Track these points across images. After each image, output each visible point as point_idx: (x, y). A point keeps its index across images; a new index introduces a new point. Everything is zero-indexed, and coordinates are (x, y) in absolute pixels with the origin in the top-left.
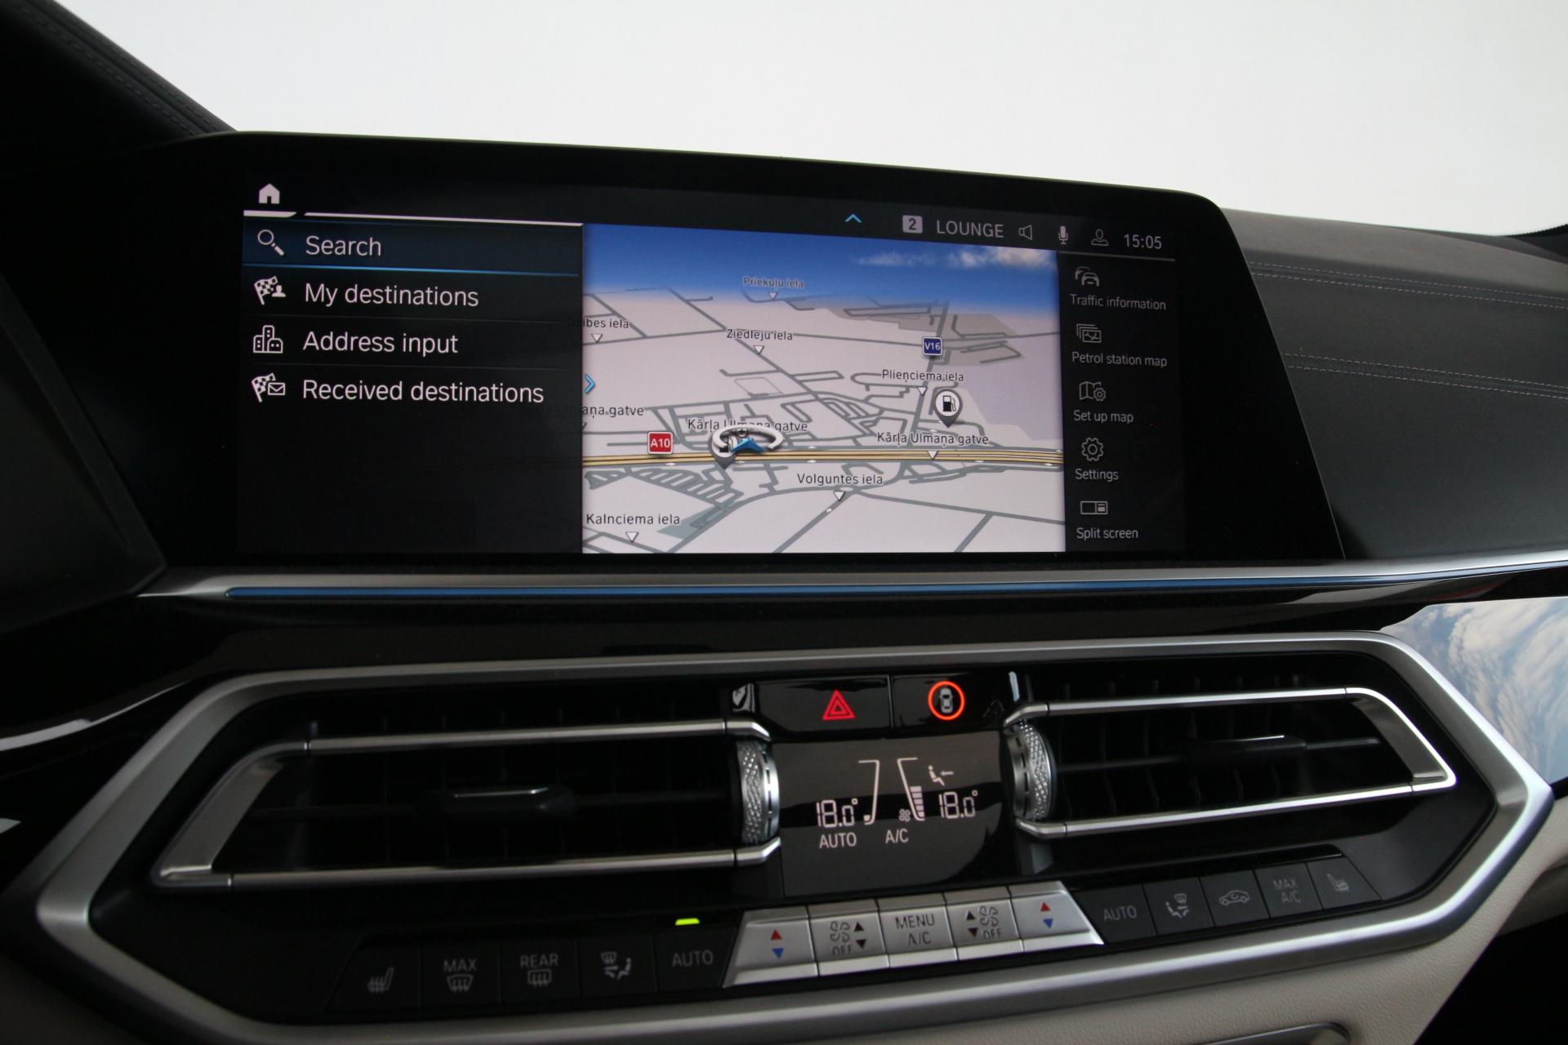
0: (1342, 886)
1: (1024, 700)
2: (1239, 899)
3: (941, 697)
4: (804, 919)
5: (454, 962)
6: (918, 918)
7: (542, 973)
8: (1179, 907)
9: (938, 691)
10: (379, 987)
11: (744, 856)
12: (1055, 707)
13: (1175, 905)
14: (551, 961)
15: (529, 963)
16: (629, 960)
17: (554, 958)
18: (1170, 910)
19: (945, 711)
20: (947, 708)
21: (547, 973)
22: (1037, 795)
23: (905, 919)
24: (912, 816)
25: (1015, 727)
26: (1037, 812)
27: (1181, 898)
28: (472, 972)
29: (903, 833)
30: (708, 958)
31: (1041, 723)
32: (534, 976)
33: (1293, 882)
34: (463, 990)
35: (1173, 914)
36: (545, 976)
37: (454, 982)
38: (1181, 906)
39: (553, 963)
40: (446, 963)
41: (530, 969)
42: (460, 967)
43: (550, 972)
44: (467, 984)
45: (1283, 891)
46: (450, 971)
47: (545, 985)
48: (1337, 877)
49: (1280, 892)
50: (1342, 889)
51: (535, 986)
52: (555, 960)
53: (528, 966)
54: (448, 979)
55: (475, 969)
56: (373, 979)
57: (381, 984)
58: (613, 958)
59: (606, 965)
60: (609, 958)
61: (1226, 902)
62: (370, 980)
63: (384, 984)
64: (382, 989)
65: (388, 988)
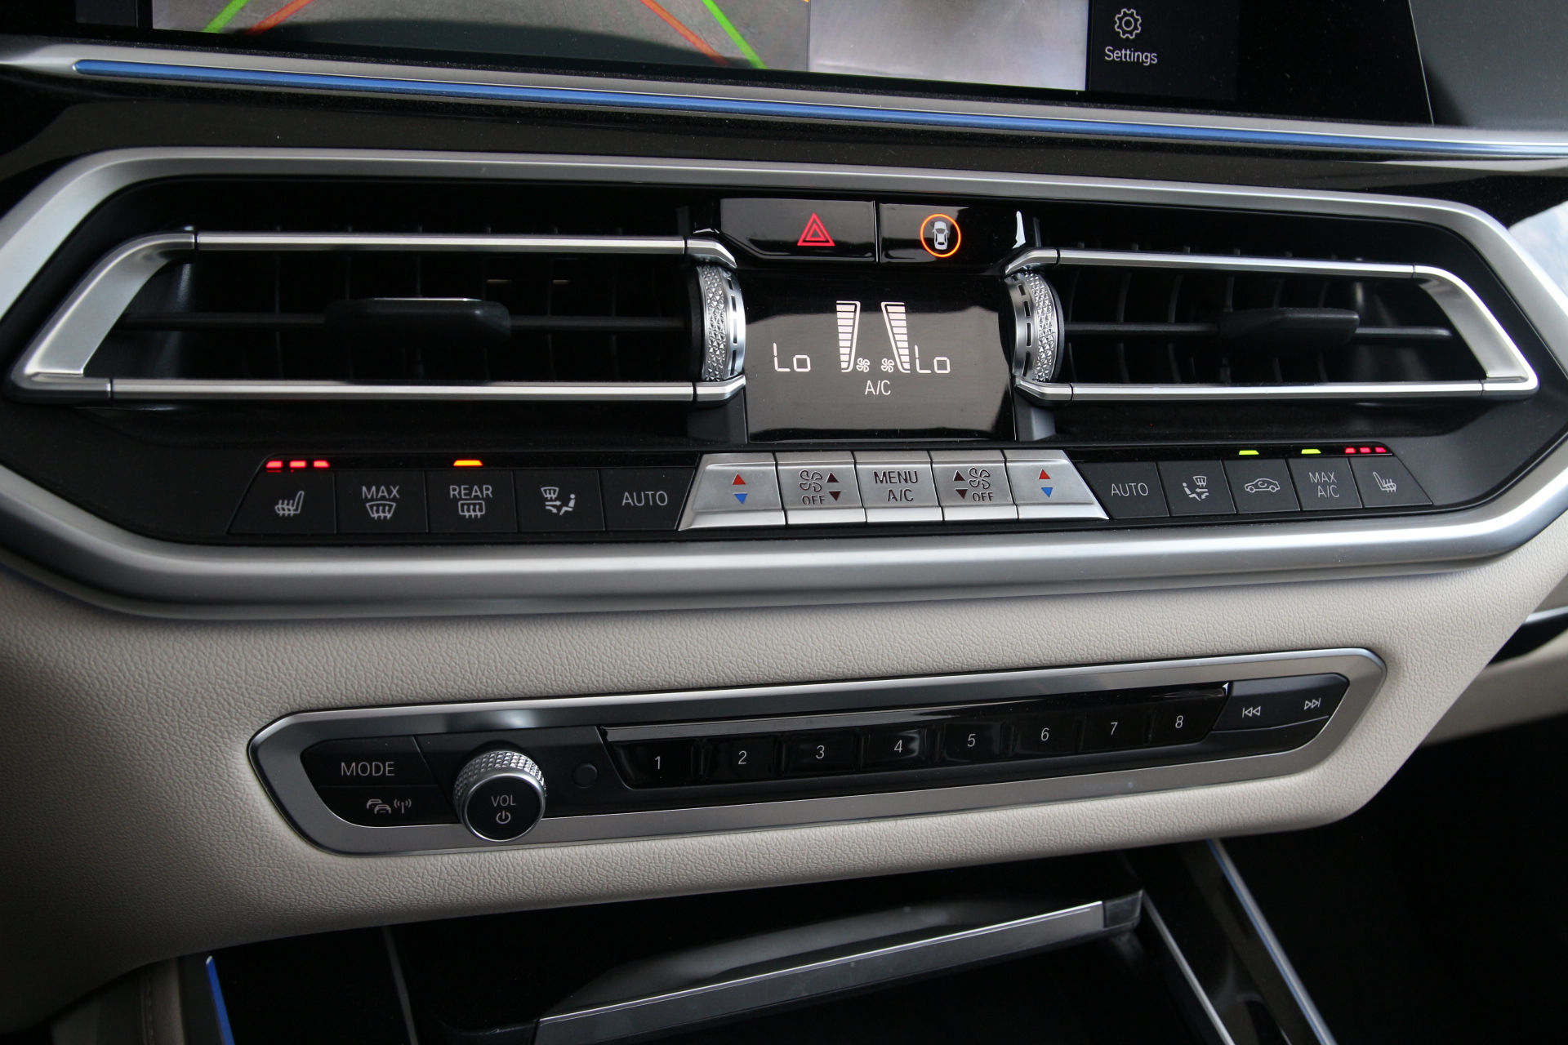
0: (1389, 486)
1: (1030, 245)
2: (1267, 487)
3: (934, 231)
4: (772, 465)
5: (374, 488)
6: (899, 474)
7: (475, 505)
8: (1198, 488)
9: (932, 223)
10: (289, 510)
11: (703, 390)
12: (1066, 254)
13: (1193, 487)
14: (485, 492)
15: (460, 493)
16: (573, 496)
17: (487, 489)
18: (1188, 492)
19: (938, 247)
20: (940, 244)
21: (480, 505)
22: (1041, 349)
23: (884, 474)
24: (895, 366)
25: (1019, 275)
26: (1040, 371)
27: (1201, 481)
28: (394, 499)
29: (885, 383)
30: (662, 498)
31: (1049, 273)
32: (466, 507)
33: (1332, 476)
34: (385, 517)
35: (1191, 496)
36: (477, 507)
37: (375, 508)
38: (1200, 488)
39: (487, 494)
40: (364, 488)
41: (461, 499)
42: (380, 494)
43: (484, 503)
44: (389, 512)
45: (1318, 483)
46: (369, 497)
47: (479, 517)
48: (1384, 476)
49: (1315, 485)
50: (1388, 489)
51: (467, 517)
52: (489, 492)
53: (458, 496)
54: (368, 505)
55: (398, 496)
56: (280, 502)
57: (290, 507)
58: (554, 493)
59: (546, 500)
60: (550, 493)
61: (1251, 489)
62: (277, 504)
63: (294, 508)
64: (292, 513)
65: (299, 512)
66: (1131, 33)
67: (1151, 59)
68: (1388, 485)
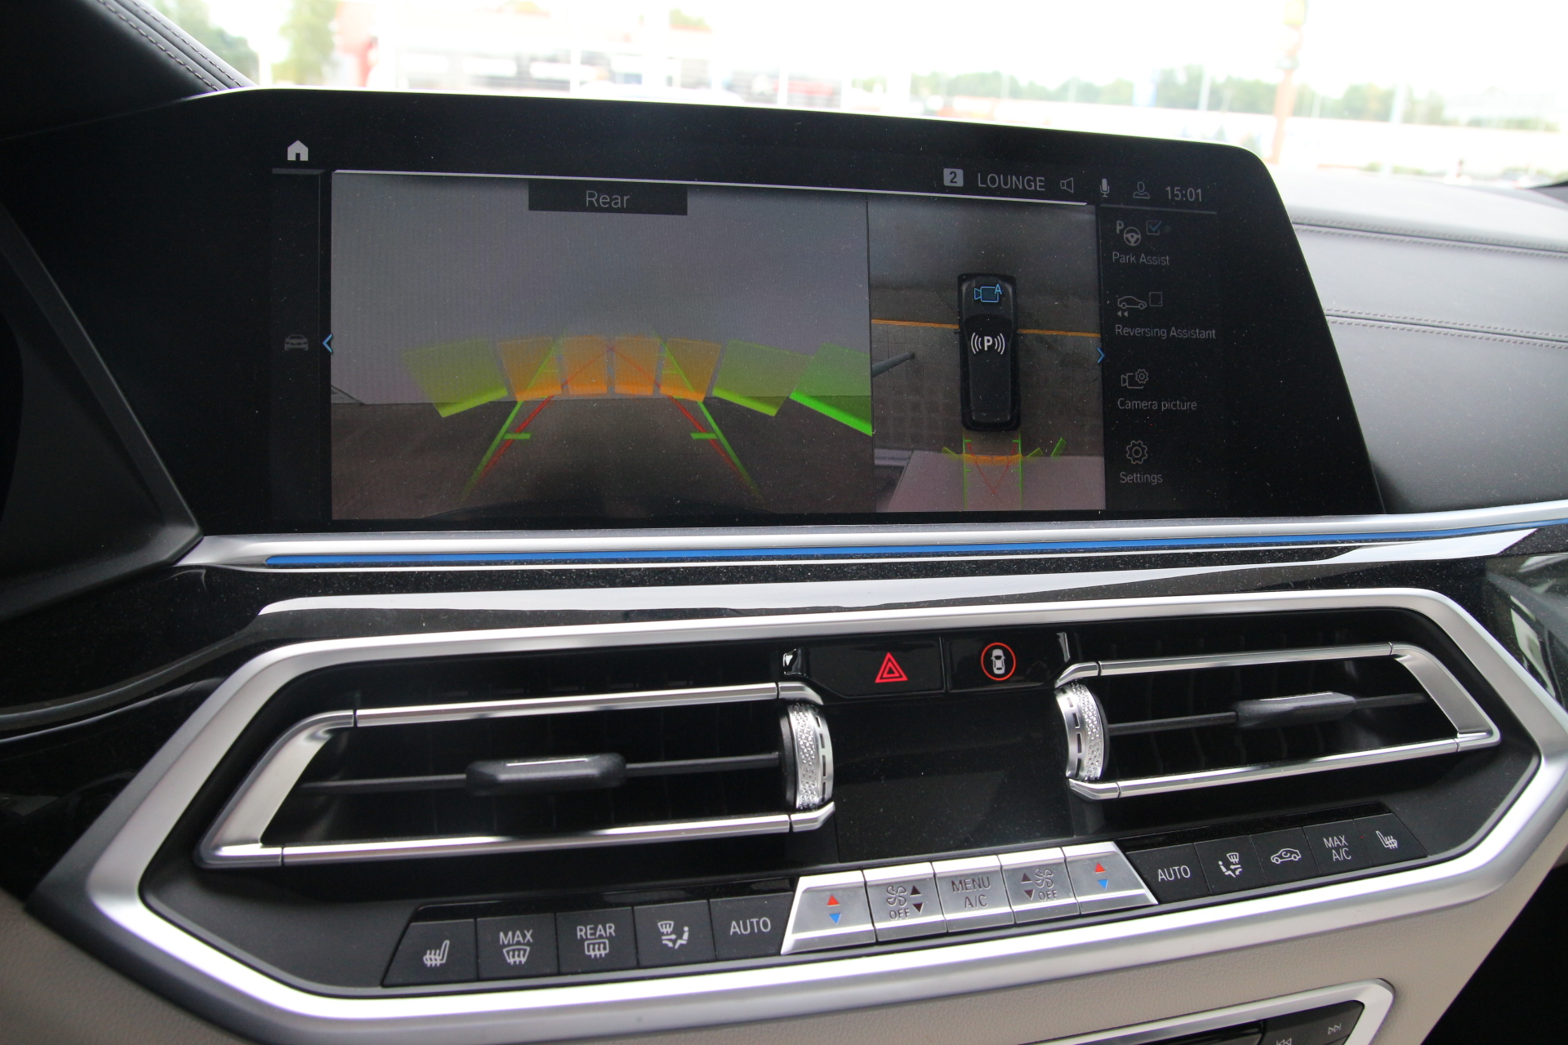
0: (1391, 843)
1: (1074, 658)
2: (1290, 857)
3: (993, 657)
5: (510, 934)
6: (973, 879)
7: (599, 944)
8: (1232, 866)
9: (990, 651)
10: (436, 960)
13: (1227, 864)
14: (608, 931)
15: (586, 933)
16: (686, 929)
17: (610, 928)
18: (1224, 869)
19: (996, 672)
20: (999, 669)
21: (604, 943)
23: (959, 882)
25: (1066, 688)
27: (1234, 858)
28: (528, 944)
30: (766, 925)
31: (1091, 683)
32: (591, 947)
33: (1343, 839)
34: (520, 962)
35: (1226, 874)
36: (602, 946)
37: (511, 953)
38: (1234, 865)
39: (610, 933)
40: (502, 934)
41: (587, 939)
42: (516, 939)
43: (607, 942)
44: (524, 955)
45: (1333, 848)
46: (506, 942)
47: (603, 955)
48: (1386, 834)
49: (1330, 850)
50: (1390, 846)
51: (593, 956)
52: (612, 931)
53: (584, 937)
54: (505, 951)
55: (531, 940)
56: (428, 952)
57: (437, 957)
58: (670, 927)
59: (663, 934)
60: (666, 927)
61: (1277, 860)
62: (425, 954)
63: (441, 957)
64: (439, 963)
65: (444, 961)
66: (1139, 459)
67: (1158, 479)
68: (1390, 841)
